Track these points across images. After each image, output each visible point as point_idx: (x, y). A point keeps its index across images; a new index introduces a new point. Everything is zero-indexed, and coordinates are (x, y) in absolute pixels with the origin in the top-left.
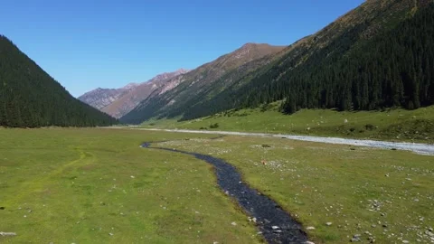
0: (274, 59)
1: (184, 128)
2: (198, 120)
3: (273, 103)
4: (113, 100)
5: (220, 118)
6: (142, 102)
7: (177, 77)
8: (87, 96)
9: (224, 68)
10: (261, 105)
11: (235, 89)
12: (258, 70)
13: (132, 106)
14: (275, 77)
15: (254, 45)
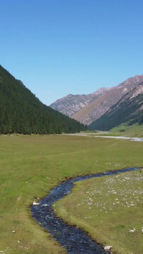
4: (83, 106)
6: (112, 108)
8: (59, 102)
13: (102, 111)
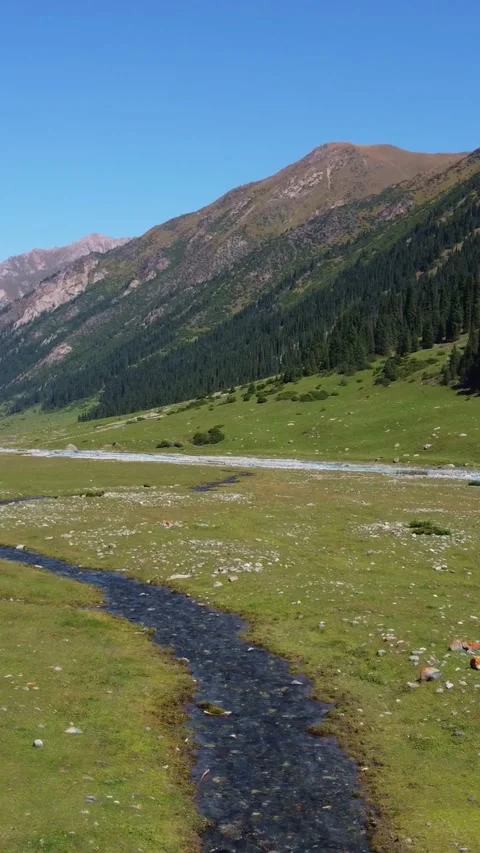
0: (419, 199)
1: (99, 446)
2: (153, 414)
3: (421, 355)
5: (228, 409)
7: (78, 265)
9: (243, 232)
10: (379, 363)
11: (283, 304)
12: (365, 237)
14: (427, 261)
15: (350, 151)
